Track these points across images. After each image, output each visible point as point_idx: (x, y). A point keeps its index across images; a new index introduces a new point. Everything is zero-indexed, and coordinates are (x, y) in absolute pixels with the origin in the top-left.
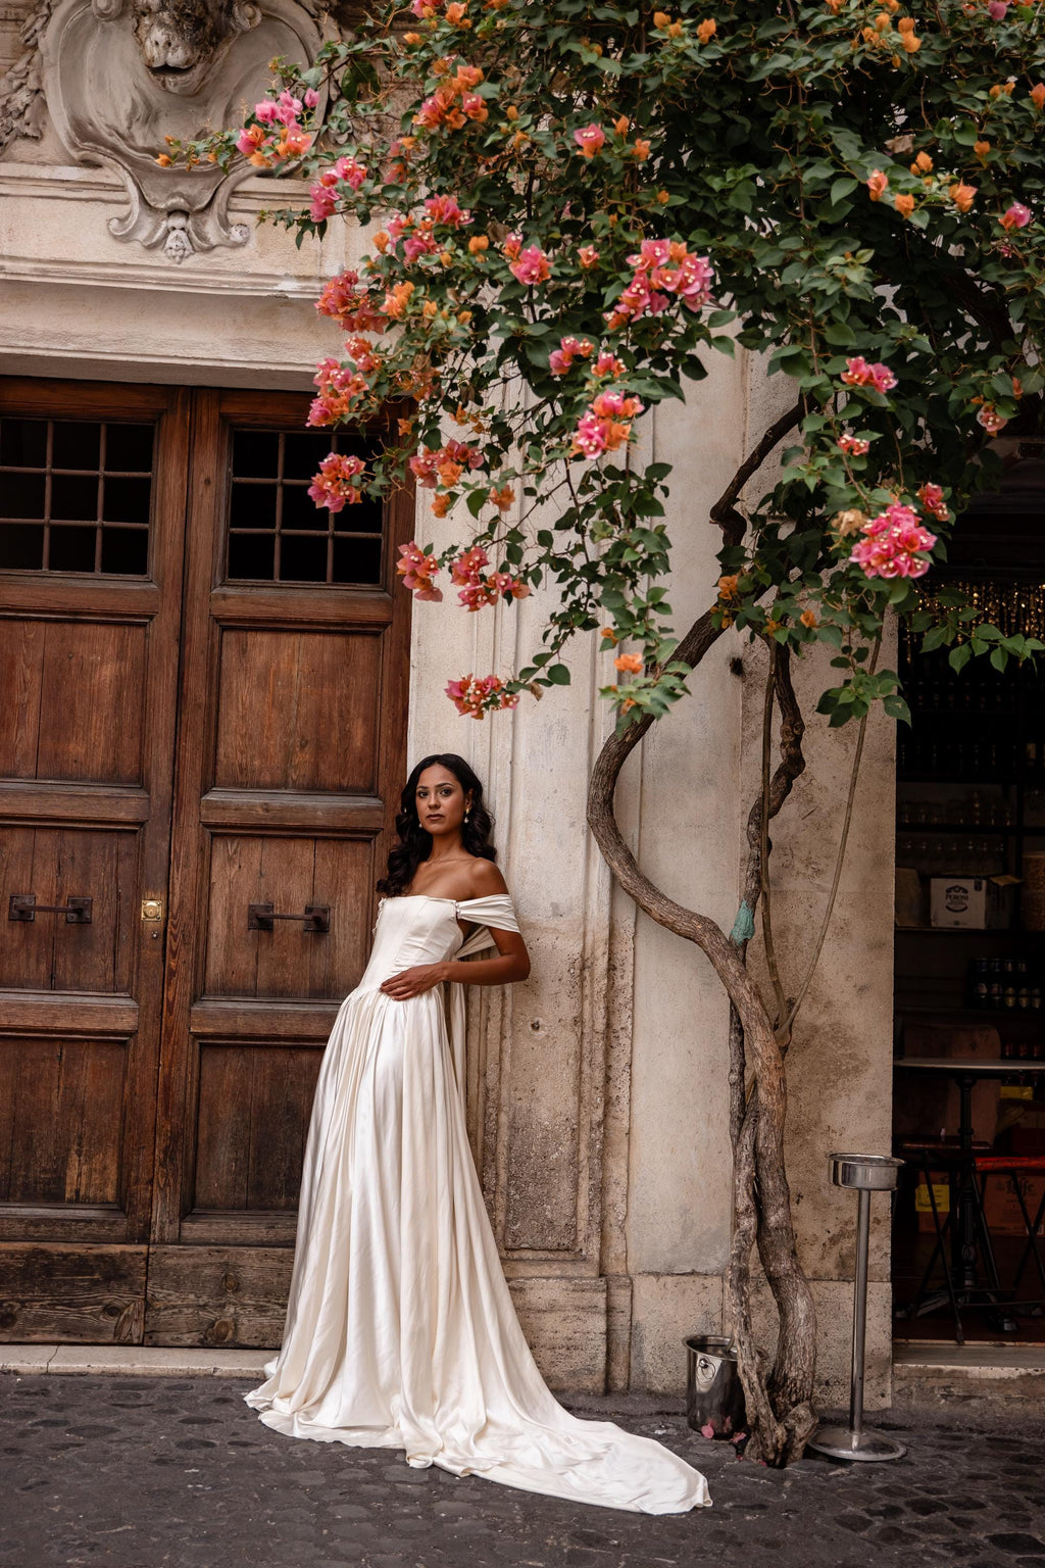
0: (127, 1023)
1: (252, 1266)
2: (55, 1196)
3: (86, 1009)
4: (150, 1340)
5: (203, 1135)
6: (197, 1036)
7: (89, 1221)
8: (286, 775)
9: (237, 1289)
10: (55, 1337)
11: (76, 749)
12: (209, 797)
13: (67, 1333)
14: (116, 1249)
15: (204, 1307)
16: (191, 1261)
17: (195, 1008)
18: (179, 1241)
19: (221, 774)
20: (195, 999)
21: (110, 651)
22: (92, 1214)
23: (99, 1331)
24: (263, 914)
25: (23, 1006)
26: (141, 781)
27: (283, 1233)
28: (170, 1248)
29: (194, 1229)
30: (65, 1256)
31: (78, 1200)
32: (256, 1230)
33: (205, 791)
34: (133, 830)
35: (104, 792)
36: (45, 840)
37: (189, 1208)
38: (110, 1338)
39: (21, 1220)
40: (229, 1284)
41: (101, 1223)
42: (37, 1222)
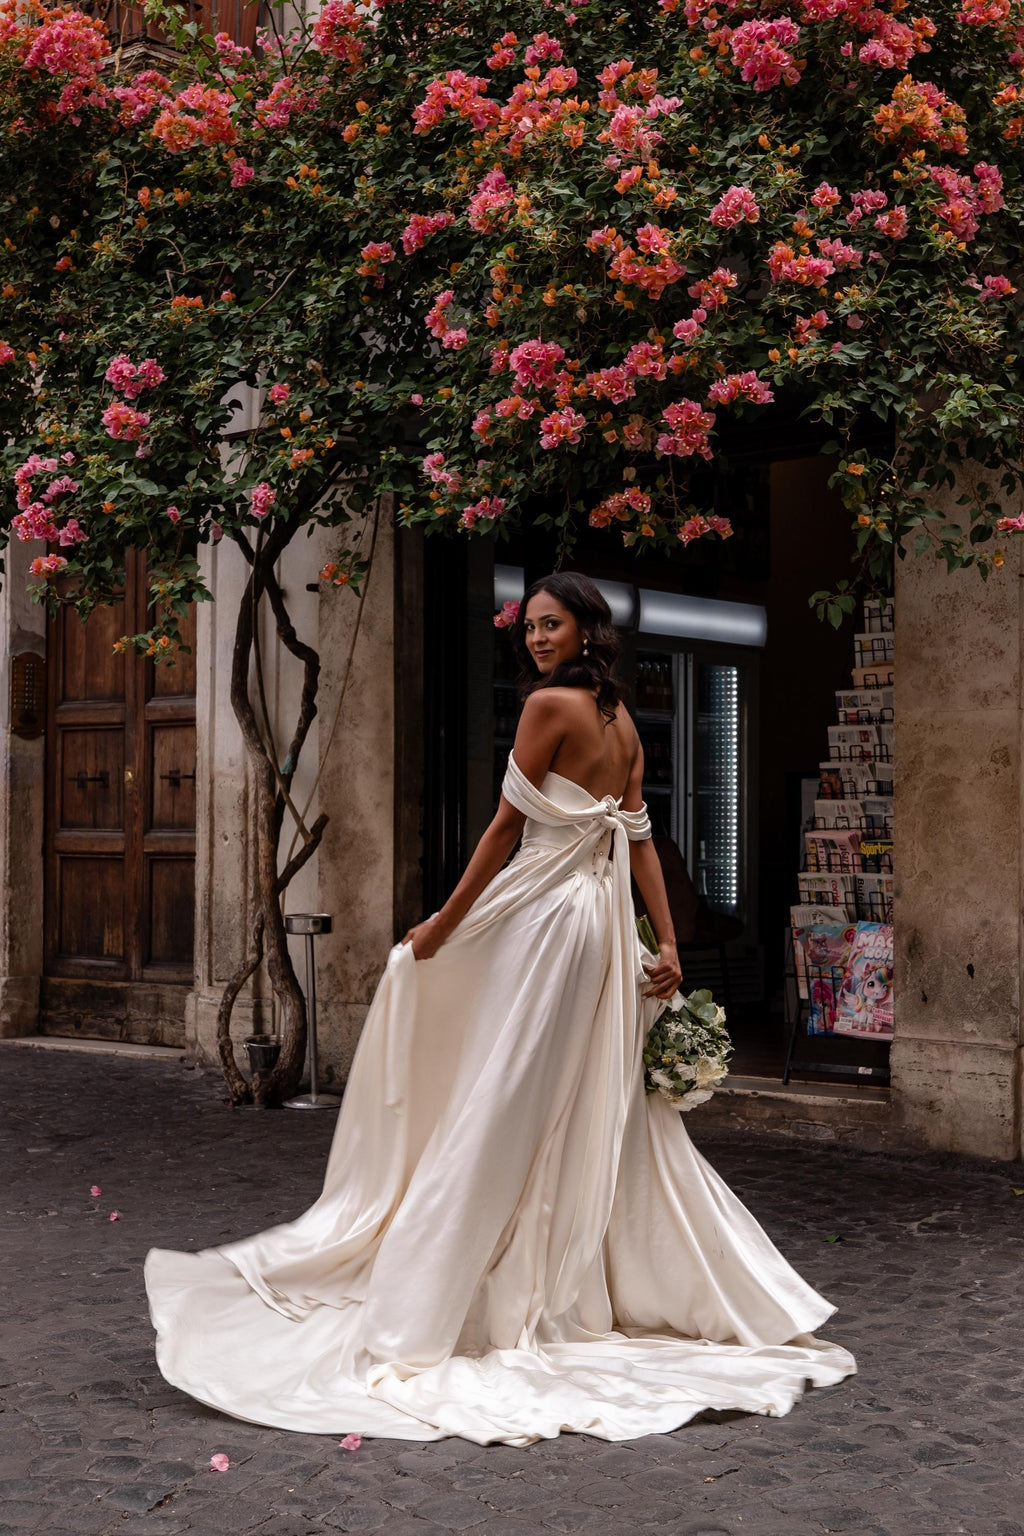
0: (119, 847)
1: (169, 995)
2: (99, 954)
3: (104, 839)
4: (128, 1040)
5: (154, 916)
6: (148, 854)
7: (110, 968)
8: (183, 687)
9: (163, 1010)
10: (96, 1036)
11: (99, 680)
12: (149, 704)
13: (101, 1033)
14: (119, 985)
15: (149, 1020)
16: (144, 992)
17: (146, 837)
18: (142, 980)
19: (157, 690)
20: (146, 831)
21: (112, 618)
22: (112, 963)
23: (114, 1033)
24: (174, 776)
25: (80, 838)
26: (122, 698)
27: (184, 976)
28: (136, 984)
29: (149, 973)
30: (99, 988)
31: (110, 956)
32: (173, 975)
33: (147, 700)
34: (119, 728)
35: (108, 705)
36: (90, 737)
37: (147, 961)
38: (118, 1038)
39: (84, 966)
40: (159, 1008)
41: (115, 969)
42: (92, 967)
